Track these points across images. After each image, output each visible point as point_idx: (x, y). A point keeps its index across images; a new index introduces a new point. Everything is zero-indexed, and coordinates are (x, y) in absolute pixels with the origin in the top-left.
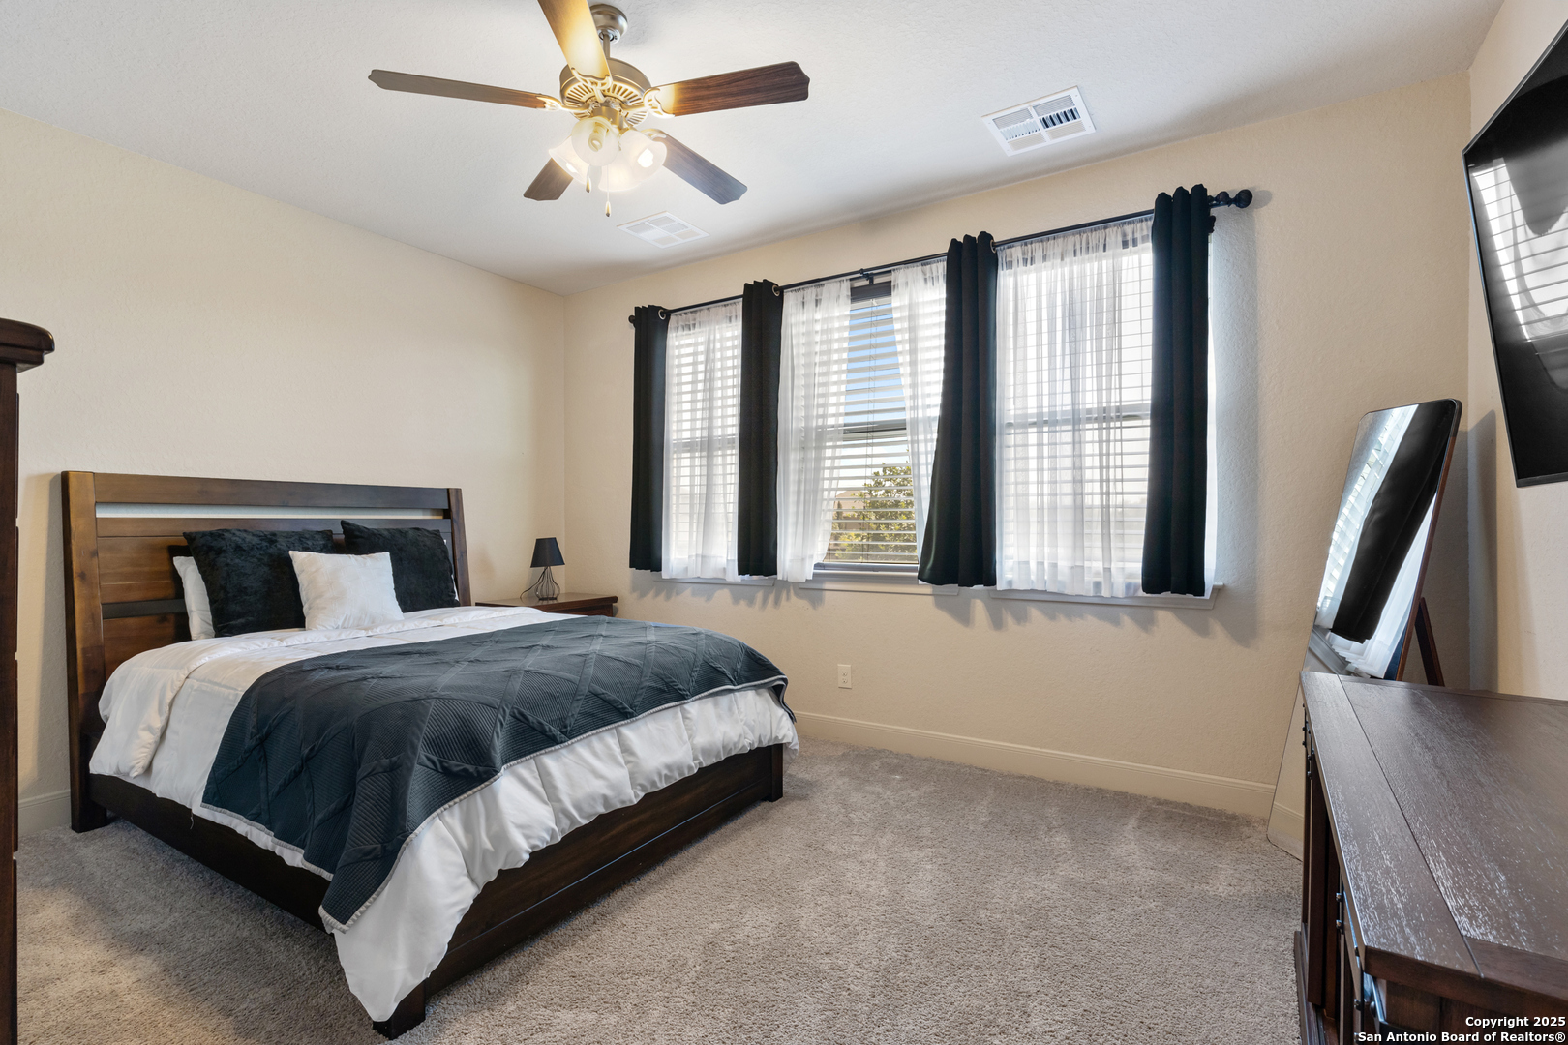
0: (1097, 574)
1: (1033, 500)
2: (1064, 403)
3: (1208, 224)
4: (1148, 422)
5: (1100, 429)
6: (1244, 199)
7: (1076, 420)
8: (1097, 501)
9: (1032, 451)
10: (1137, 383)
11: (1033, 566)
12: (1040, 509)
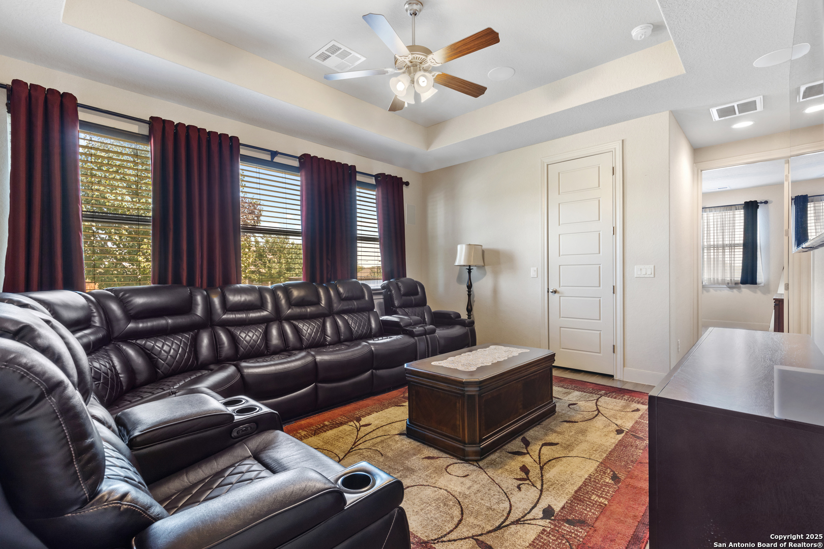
0: (728, 281)
1: (712, 257)
2: (721, 243)
3: (758, 207)
4: (742, 248)
5: (729, 249)
6: (766, 202)
7: (724, 247)
8: (729, 262)
9: (712, 254)
10: (739, 238)
11: (712, 279)
12: (714, 258)
